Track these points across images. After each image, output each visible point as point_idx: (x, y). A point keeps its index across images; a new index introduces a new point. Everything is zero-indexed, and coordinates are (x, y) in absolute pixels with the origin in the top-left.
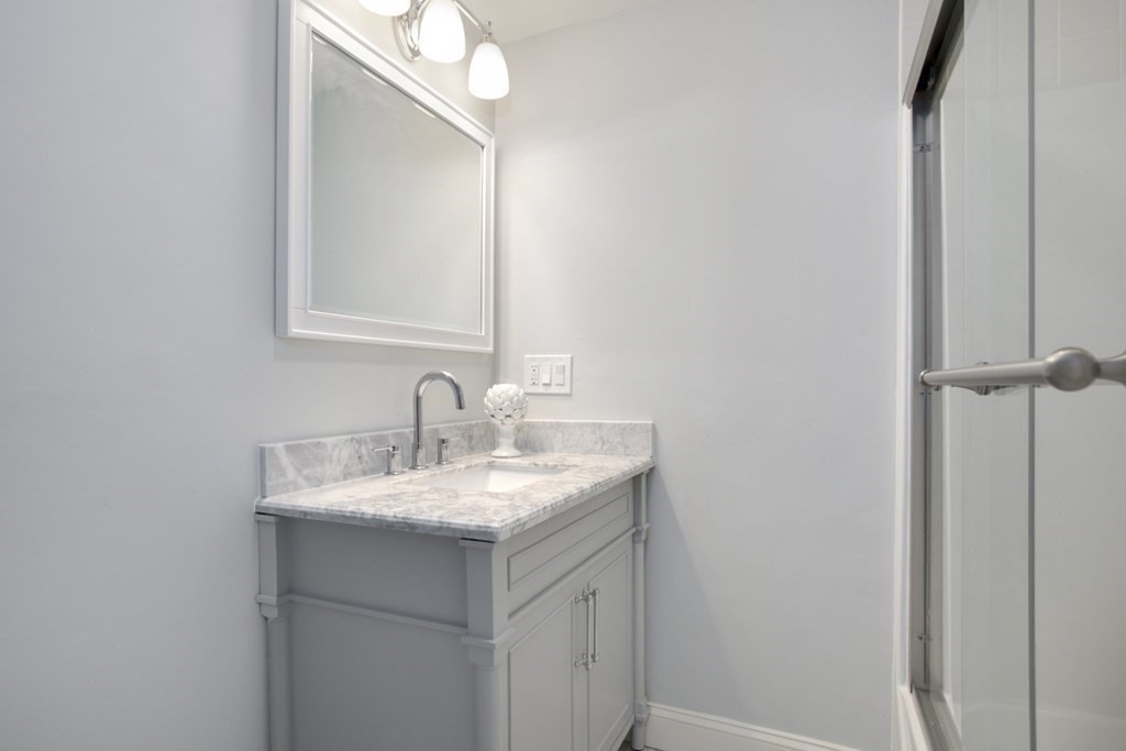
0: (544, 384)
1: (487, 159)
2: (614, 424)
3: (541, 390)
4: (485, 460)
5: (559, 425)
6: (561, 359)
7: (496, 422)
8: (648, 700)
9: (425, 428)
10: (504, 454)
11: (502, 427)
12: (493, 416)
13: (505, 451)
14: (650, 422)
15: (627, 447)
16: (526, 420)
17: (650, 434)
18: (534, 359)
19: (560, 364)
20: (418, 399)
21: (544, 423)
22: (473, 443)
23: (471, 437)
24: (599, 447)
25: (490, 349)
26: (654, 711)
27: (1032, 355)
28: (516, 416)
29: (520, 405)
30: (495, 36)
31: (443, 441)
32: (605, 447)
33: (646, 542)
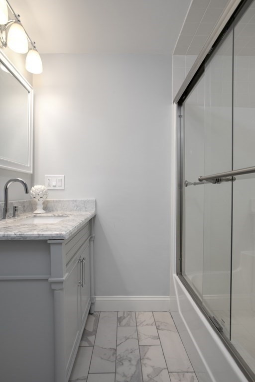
0: (54, 186)
1: (30, 97)
2: (81, 200)
3: (52, 188)
4: (33, 215)
5: (60, 201)
6: (60, 177)
7: (36, 200)
8: (95, 295)
9: (9, 202)
10: (39, 212)
11: (39, 202)
12: (34, 198)
13: (40, 211)
14: (94, 199)
15: (86, 208)
16: (47, 199)
17: (94, 203)
18: (49, 177)
19: (60, 178)
20: (6, 189)
21: (53, 201)
22: (25, 208)
23: (24, 206)
24: (75, 208)
25: (31, 172)
26: (97, 299)
27: (232, 170)
28: (44, 197)
29: (45, 193)
30: (36, 48)
31: (16, 207)
32: (78, 208)
33: (93, 241)
